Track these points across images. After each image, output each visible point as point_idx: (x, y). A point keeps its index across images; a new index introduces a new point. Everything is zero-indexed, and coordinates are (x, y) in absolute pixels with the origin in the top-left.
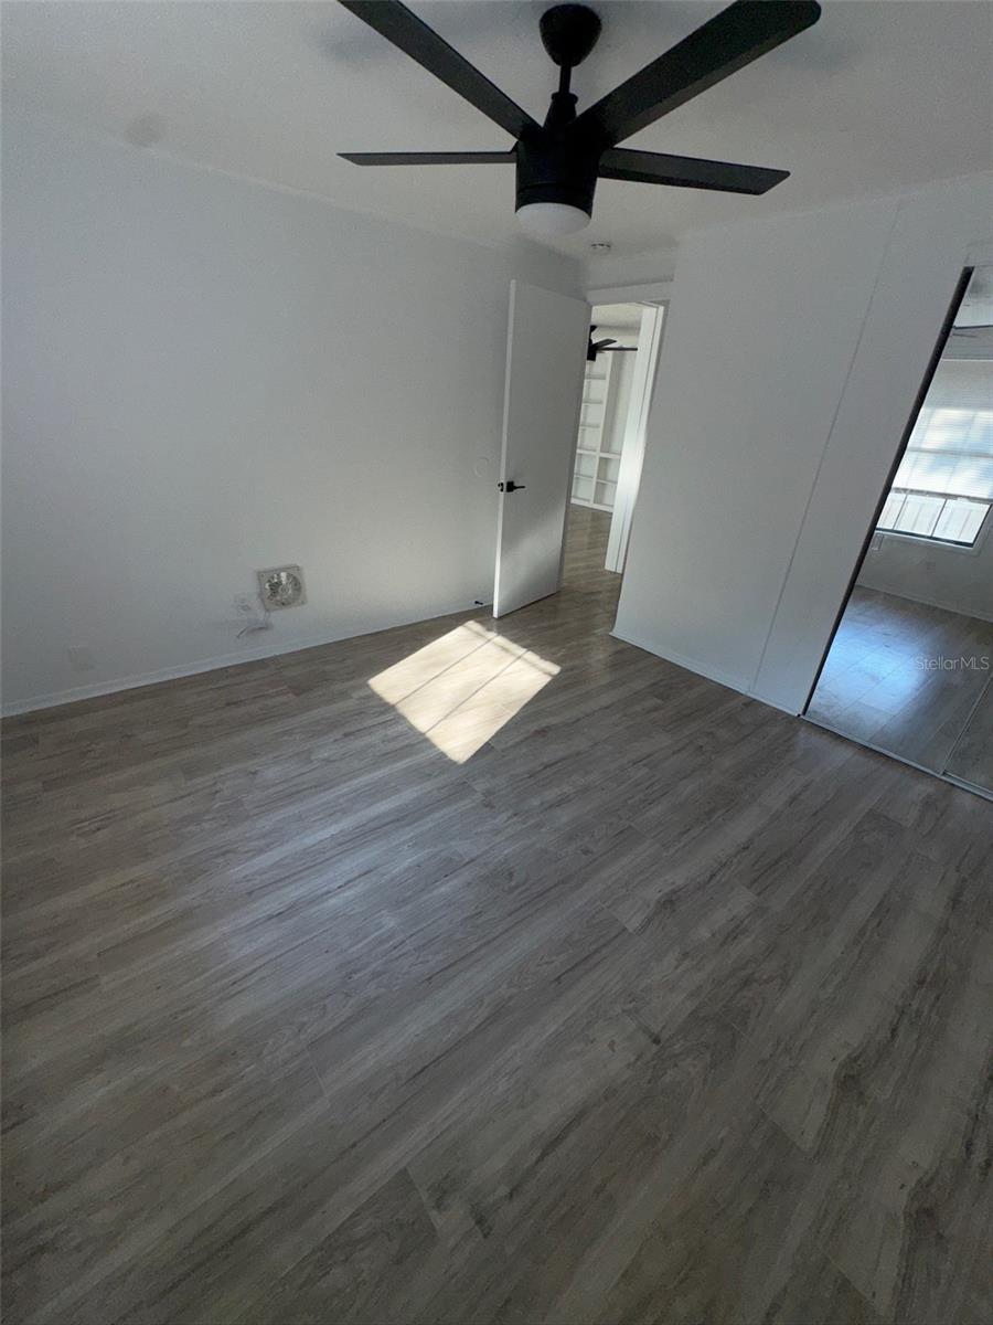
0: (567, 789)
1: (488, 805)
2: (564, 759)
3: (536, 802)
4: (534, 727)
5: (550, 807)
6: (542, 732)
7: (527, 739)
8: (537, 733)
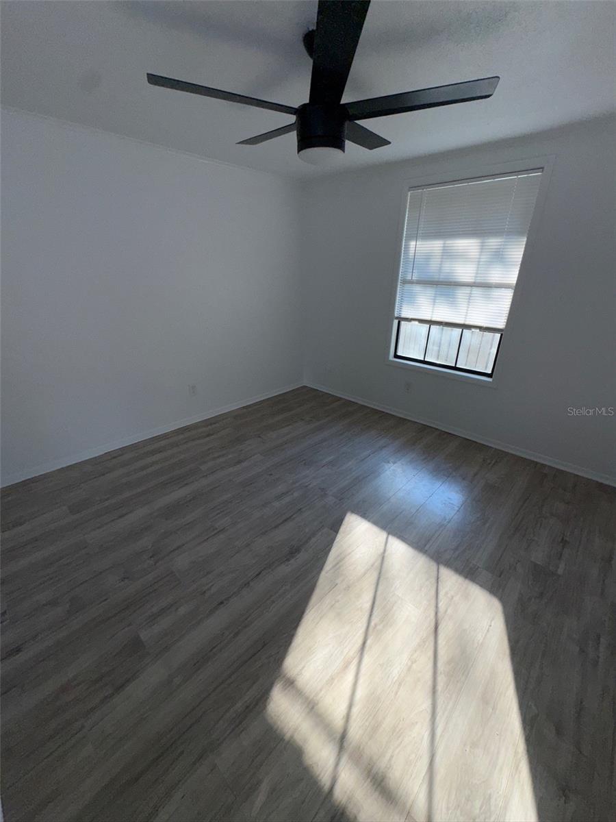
0: (277, 504)
1: (323, 490)
2: (276, 527)
3: (296, 494)
4: (302, 557)
5: (287, 492)
6: (294, 552)
7: (307, 542)
8: (298, 550)
